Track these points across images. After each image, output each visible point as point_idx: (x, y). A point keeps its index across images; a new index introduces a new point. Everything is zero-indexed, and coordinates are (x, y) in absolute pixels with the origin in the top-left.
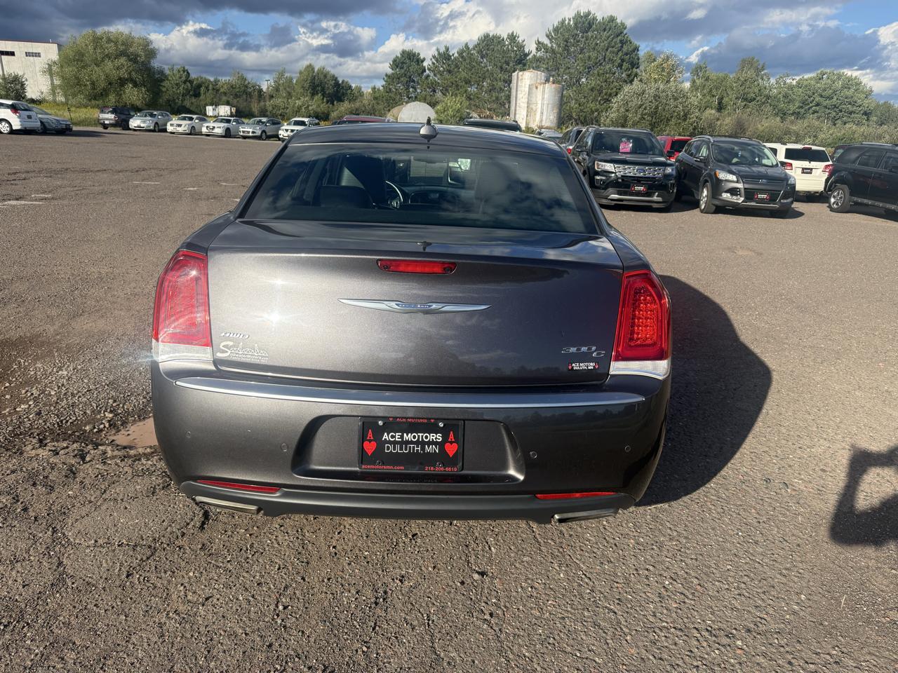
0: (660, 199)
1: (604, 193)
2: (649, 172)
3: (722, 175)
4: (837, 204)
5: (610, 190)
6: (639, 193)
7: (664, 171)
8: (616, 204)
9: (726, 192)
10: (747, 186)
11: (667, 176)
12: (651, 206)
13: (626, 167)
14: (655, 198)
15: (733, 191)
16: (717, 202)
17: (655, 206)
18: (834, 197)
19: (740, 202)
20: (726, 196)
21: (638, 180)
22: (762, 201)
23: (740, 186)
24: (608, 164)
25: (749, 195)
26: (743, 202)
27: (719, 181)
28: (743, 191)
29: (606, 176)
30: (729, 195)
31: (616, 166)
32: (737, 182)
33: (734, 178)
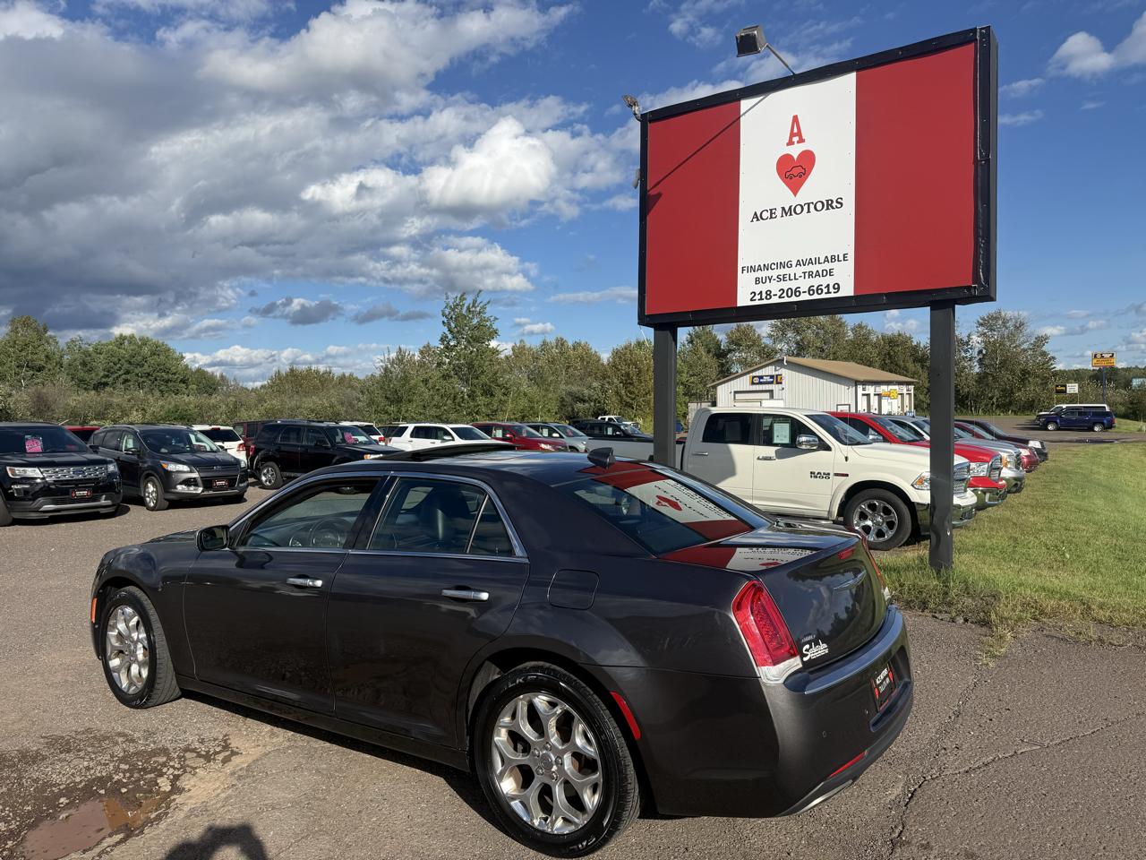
0: (109, 502)
1: (35, 505)
2: (90, 473)
3: (172, 467)
4: (270, 482)
5: (41, 500)
6: (82, 499)
7: (107, 469)
8: (50, 517)
9: (181, 484)
10: (203, 475)
11: (111, 475)
12: (98, 512)
13: (57, 470)
14: (103, 502)
15: (188, 482)
16: (172, 497)
17: (103, 511)
18: (264, 474)
19: (199, 492)
20: (180, 488)
21: (77, 484)
22: (221, 488)
23: (195, 475)
24: (29, 469)
25: (208, 484)
26: (203, 491)
27: (168, 473)
28: (199, 481)
29: (29, 484)
30: (184, 486)
31: (42, 470)
32: (191, 472)
33: (185, 468)
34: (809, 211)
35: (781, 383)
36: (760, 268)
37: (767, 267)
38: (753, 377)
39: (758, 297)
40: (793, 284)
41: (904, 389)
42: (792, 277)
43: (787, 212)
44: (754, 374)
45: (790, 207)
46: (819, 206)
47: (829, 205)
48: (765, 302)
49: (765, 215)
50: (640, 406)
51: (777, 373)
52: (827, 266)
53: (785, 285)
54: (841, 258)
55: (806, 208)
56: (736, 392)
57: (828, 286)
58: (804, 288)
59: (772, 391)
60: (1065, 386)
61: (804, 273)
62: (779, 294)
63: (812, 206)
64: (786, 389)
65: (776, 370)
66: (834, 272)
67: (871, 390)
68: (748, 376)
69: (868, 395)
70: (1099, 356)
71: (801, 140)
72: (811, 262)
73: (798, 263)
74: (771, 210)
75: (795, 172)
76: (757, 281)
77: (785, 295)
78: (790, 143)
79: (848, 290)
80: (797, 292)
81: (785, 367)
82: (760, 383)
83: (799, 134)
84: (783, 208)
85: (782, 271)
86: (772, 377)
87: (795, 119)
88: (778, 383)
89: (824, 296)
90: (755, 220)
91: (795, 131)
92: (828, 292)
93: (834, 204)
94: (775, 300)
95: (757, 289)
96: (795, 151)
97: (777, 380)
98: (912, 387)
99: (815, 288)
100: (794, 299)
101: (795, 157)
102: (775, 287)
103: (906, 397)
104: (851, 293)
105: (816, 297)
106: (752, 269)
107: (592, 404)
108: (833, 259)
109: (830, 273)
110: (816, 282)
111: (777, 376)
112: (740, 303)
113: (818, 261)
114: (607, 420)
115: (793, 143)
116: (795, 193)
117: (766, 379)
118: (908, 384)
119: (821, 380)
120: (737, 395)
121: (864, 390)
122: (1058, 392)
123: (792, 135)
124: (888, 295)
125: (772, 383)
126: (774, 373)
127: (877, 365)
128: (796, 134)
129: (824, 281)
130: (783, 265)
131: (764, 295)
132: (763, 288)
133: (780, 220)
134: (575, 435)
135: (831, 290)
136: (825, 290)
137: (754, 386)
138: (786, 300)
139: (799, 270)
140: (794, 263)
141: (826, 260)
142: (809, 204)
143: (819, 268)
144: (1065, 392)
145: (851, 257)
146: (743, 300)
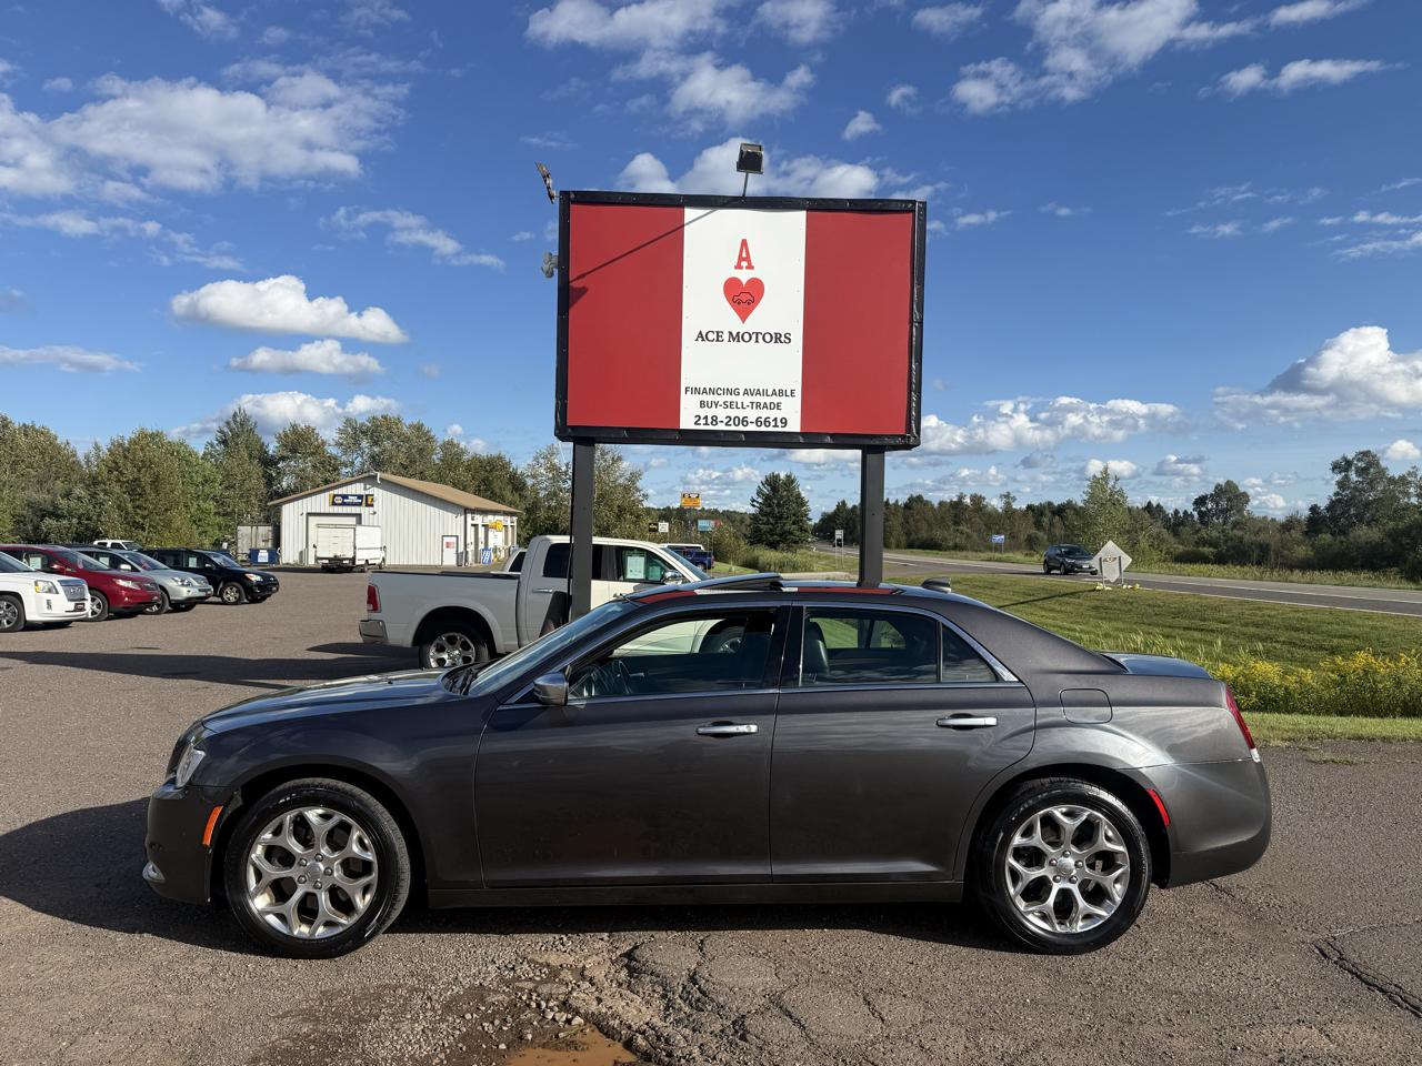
34: (757, 341)
35: (372, 506)
36: (705, 391)
37: (712, 391)
38: (335, 496)
39: (702, 421)
40: (741, 414)
41: (508, 520)
42: (739, 406)
43: (736, 337)
44: (336, 492)
45: (738, 333)
46: (768, 338)
47: (777, 338)
48: (710, 427)
49: (711, 336)
50: (153, 527)
51: (367, 493)
52: (775, 399)
53: (733, 413)
54: (789, 393)
55: (754, 337)
56: (309, 514)
57: (775, 419)
58: (752, 418)
59: (360, 515)
60: (657, 525)
61: (752, 403)
62: (726, 421)
63: (760, 337)
64: (379, 513)
65: (365, 489)
66: (782, 406)
67: (479, 519)
68: (327, 494)
69: (475, 526)
70: (687, 496)
71: (750, 267)
72: (758, 393)
73: (746, 392)
74: (718, 333)
75: (744, 297)
76: (702, 404)
77: (731, 422)
78: (738, 267)
79: (794, 426)
80: (744, 421)
81: (378, 486)
82: (344, 504)
83: (748, 259)
84: (731, 333)
85: (729, 398)
86: (360, 497)
87: (744, 243)
88: (367, 505)
89: (771, 429)
90: (700, 339)
91: (744, 255)
92: (776, 426)
93: (783, 339)
94: (721, 427)
95: (703, 412)
96: (744, 276)
97: (366, 501)
98: (515, 518)
99: (762, 420)
100: (741, 428)
101: (744, 282)
102: (722, 413)
103: (510, 529)
104: (797, 429)
105: (763, 429)
106: (696, 391)
107: (75, 521)
108: (781, 393)
109: (778, 406)
110: (764, 413)
111: (367, 496)
112: (683, 426)
113: (765, 393)
114: (109, 545)
115: (742, 268)
116: (744, 319)
117: (351, 499)
118: (512, 514)
119: (424, 505)
120: (310, 518)
121: (473, 519)
122: (651, 530)
123: (741, 259)
124: (832, 436)
125: (360, 504)
126: (363, 493)
127: (472, 489)
128: (744, 259)
129: (773, 414)
130: (729, 392)
131: (709, 421)
132: (710, 412)
133: (726, 344)
134: (155, 568)
135: (779, 424)
136: (773, 423)
137: (336, 508)
138: (733, 428)
139: (747, 400)
140: (742, 392)
141: (774, 393)
142: (757, 334)
143: (768, 400)
144: (656, 530)
145: (798, 393)
146: (687, 422)
